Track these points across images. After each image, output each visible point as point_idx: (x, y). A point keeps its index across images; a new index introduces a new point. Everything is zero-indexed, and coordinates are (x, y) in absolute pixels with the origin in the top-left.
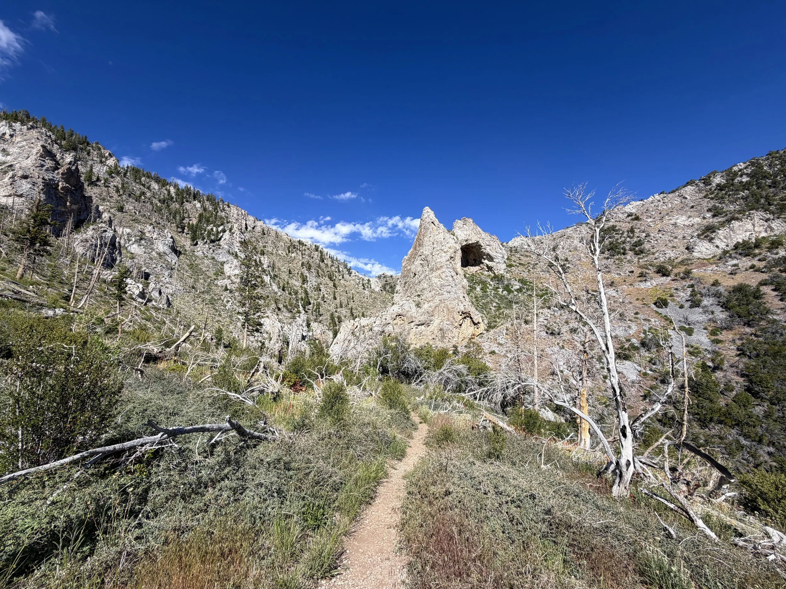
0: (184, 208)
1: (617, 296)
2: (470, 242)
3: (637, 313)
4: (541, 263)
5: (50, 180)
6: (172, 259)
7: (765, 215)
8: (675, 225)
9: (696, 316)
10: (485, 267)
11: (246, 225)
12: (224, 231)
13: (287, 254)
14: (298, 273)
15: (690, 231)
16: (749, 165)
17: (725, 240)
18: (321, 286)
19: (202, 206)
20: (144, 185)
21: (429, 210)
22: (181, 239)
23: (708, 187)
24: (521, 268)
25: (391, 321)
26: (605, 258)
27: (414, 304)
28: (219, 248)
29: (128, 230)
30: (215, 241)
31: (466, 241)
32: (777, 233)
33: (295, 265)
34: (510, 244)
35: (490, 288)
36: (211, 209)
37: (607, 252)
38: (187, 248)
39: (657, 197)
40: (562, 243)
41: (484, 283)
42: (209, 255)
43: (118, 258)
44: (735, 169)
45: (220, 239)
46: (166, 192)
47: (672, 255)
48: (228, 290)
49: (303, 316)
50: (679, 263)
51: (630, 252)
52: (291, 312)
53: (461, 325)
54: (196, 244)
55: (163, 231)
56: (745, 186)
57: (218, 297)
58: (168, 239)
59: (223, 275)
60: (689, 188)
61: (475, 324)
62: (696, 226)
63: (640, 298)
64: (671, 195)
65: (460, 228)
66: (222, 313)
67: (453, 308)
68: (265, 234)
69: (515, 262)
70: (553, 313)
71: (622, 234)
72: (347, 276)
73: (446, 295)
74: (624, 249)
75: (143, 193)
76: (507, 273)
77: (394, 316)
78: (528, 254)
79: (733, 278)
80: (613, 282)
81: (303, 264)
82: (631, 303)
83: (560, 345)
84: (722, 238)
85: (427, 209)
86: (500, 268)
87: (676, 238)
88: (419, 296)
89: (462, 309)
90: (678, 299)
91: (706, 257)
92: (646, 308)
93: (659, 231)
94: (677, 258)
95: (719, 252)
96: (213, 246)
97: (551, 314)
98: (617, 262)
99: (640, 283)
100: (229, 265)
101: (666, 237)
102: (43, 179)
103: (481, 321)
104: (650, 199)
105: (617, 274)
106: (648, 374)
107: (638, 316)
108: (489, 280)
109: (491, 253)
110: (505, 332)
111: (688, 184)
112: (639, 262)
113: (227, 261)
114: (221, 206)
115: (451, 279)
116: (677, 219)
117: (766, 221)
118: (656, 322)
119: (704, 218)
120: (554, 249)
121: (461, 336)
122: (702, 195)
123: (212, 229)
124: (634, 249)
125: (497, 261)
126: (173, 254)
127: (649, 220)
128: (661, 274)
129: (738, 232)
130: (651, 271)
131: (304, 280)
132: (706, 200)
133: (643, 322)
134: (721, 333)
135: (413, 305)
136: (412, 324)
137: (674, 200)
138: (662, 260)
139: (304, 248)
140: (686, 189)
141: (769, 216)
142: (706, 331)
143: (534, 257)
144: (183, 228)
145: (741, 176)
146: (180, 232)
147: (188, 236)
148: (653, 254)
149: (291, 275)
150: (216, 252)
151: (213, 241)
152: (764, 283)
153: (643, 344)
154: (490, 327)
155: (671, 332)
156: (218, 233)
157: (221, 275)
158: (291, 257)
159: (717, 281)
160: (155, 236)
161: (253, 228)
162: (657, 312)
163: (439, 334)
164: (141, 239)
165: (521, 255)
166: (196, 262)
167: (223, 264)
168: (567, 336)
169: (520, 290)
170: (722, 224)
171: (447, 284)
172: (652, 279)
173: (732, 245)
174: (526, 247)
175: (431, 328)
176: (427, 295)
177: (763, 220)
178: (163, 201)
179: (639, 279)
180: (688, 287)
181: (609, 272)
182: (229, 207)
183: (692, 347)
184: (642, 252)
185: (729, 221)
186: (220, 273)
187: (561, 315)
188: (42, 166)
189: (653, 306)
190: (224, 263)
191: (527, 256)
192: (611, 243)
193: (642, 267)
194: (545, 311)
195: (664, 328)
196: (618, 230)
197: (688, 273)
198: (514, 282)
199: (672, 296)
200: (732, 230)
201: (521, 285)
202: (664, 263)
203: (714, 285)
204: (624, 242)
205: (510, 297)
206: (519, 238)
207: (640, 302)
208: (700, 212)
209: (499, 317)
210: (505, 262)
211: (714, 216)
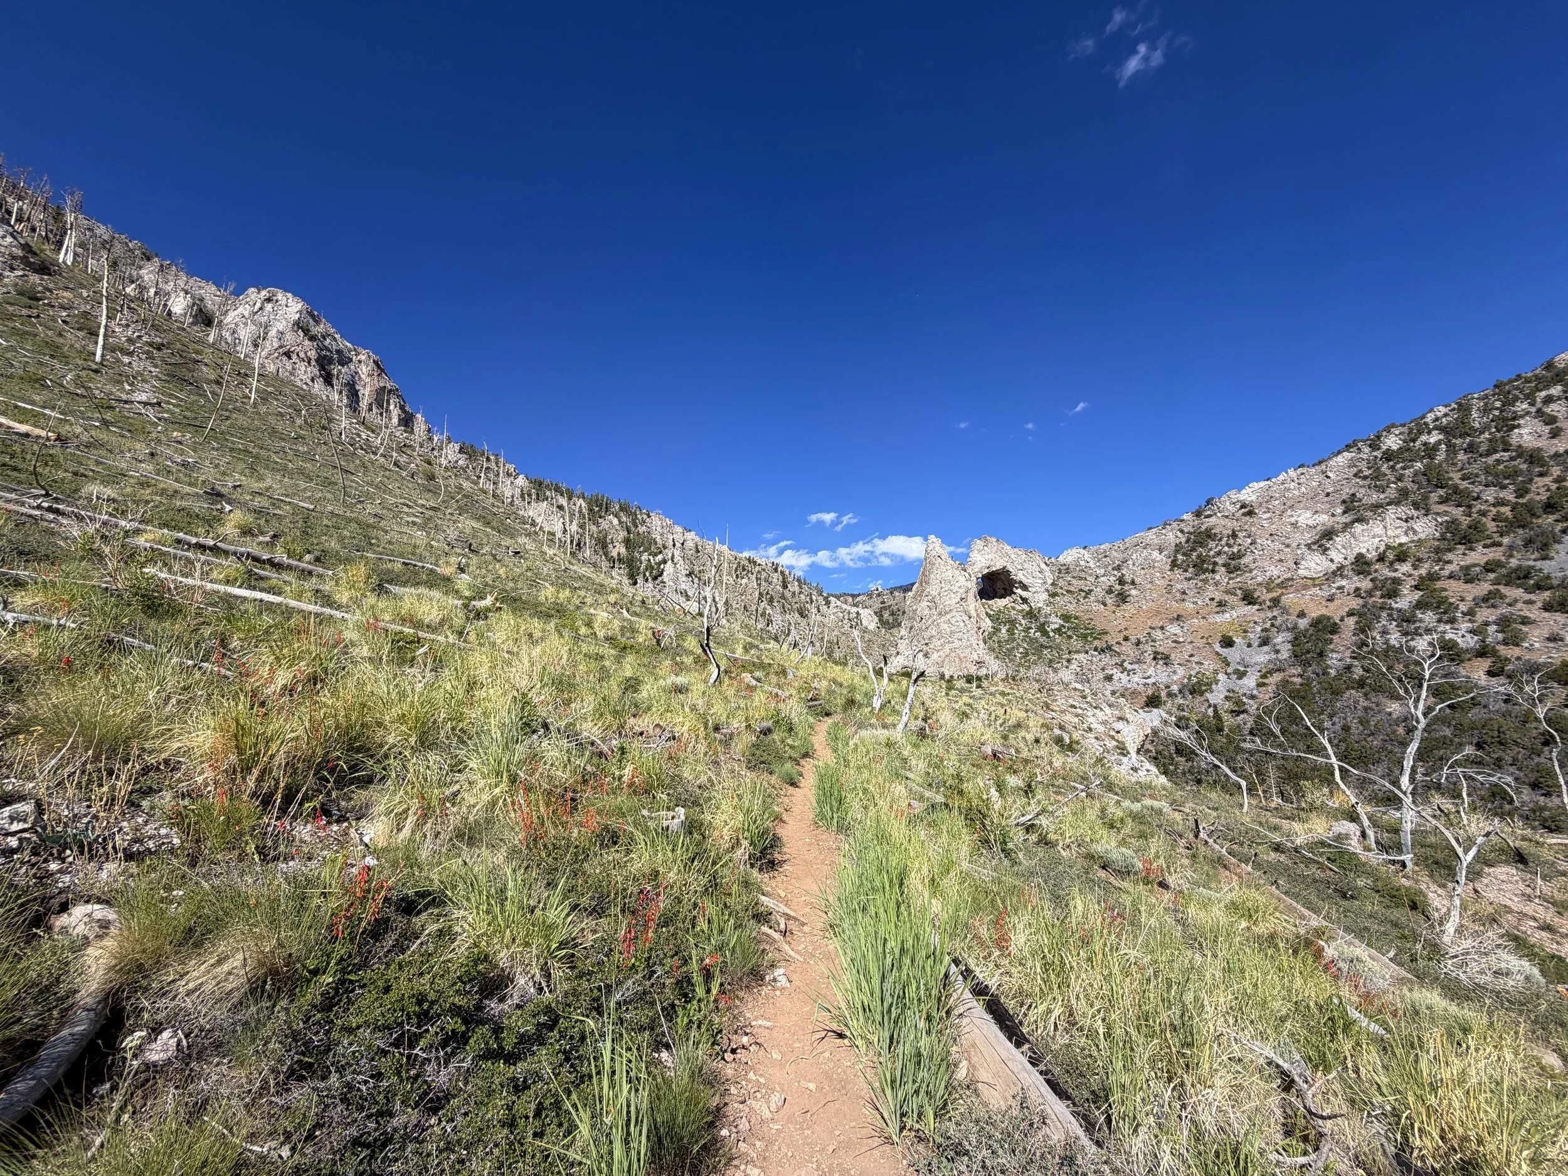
1: (1181, 634)
2: (994, 569)
3: (1192, 656)
4: (1099, 589)
7: (1408, 512)
9: (1262, 657)
10: (1019, 599)
12: (665, 562)
15: (1308, 536)
16: (1454, 409)
17: (1344, 551)
21: (935, 540)
23: (1375, 454)
24: (1068, 598)
26: (1186, 578)
27: (922, 654)
28: (665, 587)
30: (657, 576)
31: (988, 568)
32: (1423, 536)
34: (1062, 560)
35: (1020, 628)
37: (1191, 570)
39: (1292, 473)
40: (1134, 557)
41: (1012, 623)
45: (663, 573)
47: (1275, 573)
50: (1278, 585)
51: (1223, 569)
60: (1344, 458)
62: (1319, 528)
63: (1207, 635)
64: (1311, 471)
65: (979, 551)
67: (964, 658)
69: (1061, 588)
70: (1090, 658)
71: (1220, 540)
73: (957, 643)
74: (1215, 564)
76: (1047, 605)
78: (1083, 575)
79: (1326, 607)
80: (1180, 615)
81: (760, 595)
82: (1191, 642)
84: (1339, 547)
85: (933, 535)
86: (1039, 598)
87: (1288, 546)
88: (926, 645)
89: (976, 657)
90: (1252, 636)
91: (1315, 576)
92: (1207, 648)
93: (1271, 534)
94: (1278, 578)
95: (1334, 567)
96: (658, 584)
97: (1088, 660)
98: (1200, 584)
99: (1216, 616)
101: (1276, 545)
104: (1281, 477)
105: (1193, 603)
107: (1192, 659)
108: (1020, 618)
109: (1025, 581)
111: (1348, 448)
112: (1228, 583)
114: (639, 517)
115: (962, 624)
116: (1301, 515)
117: (1406, 521)
118: (1209, 665)
119: (1333, 515)
120: (1118, 568)
122: (1355, 471)
123: (649, 560)
124: (1229, 564)
125: (1034, 590)
127: (1265, 516)
128: (1245, 602)
129: (1362, 539)
130: (1235, 600)
132: (1353, 481)
133: (1194, 665)
134: (1271, 676)
137: (1312, 478)
138: (1260, 579)
139: (756, 569)
140: (1339, 457)
141: (1414, 512)
142: (1258, 674)
143: (1092, 579)
145: (1429, 433)
148: (1251, 571)
151: (654, 577)
152: (1350, 614)
153: (1180, 691)
155: (1221, 677)
156: (657, 564)
159: (1304, 610)
162: (1217, 654)
165: (1074, 577)
169: (1058, 631)
170: (1346, 527)
171: (957, 631)
172: (1233, 608)
173: (1351, 558)
174: (1083, 563)
176: (936, 643)
177: (1401, 519)
179: (1218, 609)
180: (1270, 620)
181: (1183, 600)
183: (1234, 691)
184: (1237, 568)
185: (1353, 522)
187: (1100, 660)
189: (1217, 647)
191: (1081, 578)
192: (1199, 556)
193: (1228, 592)
194: (1081, 657)
195: (1216, 672)
196: (1215, 534)
197: (1276, 602)
198: (1053, 619)
199: (1245, 631)
200: (1353, 536)
201: (1062, 622)
202: (1260, 584)
203: (1298, 616)
204: (1219, 554)
205: (1043, 640)
206: (1074, 550)
207: (1204, 641)
208: (1332, 504)
209: (1023, 666)
210: (1047, 590)
211: (1345, 512)
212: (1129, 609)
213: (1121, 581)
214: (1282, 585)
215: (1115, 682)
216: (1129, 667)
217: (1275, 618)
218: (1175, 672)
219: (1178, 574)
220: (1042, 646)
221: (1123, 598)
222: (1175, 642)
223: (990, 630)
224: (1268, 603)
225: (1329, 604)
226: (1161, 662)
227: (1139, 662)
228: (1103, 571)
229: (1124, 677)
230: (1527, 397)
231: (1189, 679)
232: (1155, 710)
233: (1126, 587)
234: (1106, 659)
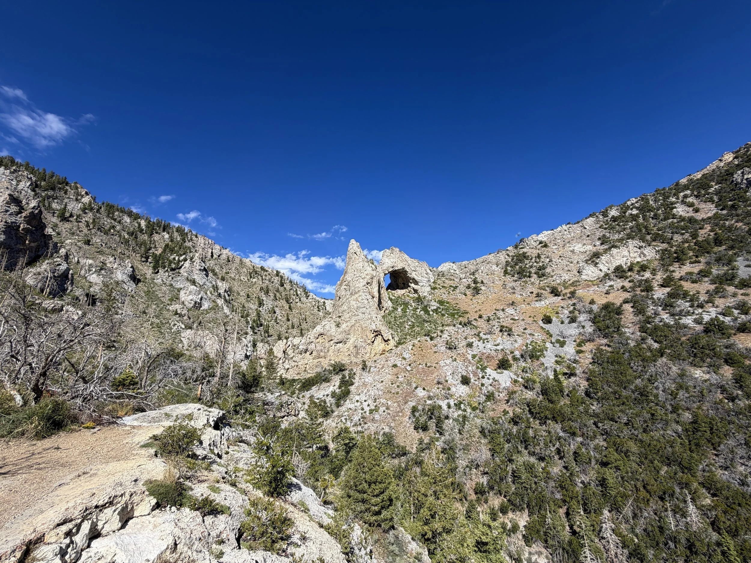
0: (152, 239)
1: (515, 314)
2: (396, 269)
3: (525, 329)
4: (462, 286)
5: (12, 223)
6: (130, 287)
7: (639, 243)
8: (573, 251)
9: (572, 331)
10: (412, 290)
11: (212, 253)
12: (185, 260)
13: (248, 280)
14: (256, 297)
15: (582, 257)
16: (640, 200)
17: (607, 265)
18: (276, 309)
19: (171, 237)
20: (115, 220)
21: (356, 242)
22: (144, 267)
23: (606, 219)
24: (443, 290)
25: (314, 340)
26: (514, 280)
27: (335, 324)
28: (179, 276)
29: (91, 261)
30: (176, 269)
31: (392, 267)
32: (649, 258)
33: (254, 290)
34: (440, 269)
35: (411, 308)
36: (179, 239)
37: (516, 276)
38: (148, 276)
39: (564, 227)
40: (482, 268)
41: (406, 305)
42: (168, 283)
43: (70, 288)
44: (629, 203)
45: (181, 267)
46: (137, 225)
47: (567, 278)
48: (178, 314)
49: (250, 338)
50: (571, 284)
51: (535, 276)
53: (373, 342)
54: (158, 272)
55: (124, 262)
56: (634, 218)
57: (167, 321)
58: (128, 268)
59: (178, 301)
60: (590, 220)
61: (386, 341)
62: (588, 253)
63: (532, 315)
64: (575, 226)
65: (386, 255)
66: (167, 335)
67: (366, 327)
68: (229, 261)
69: (439, 285)
70: (456, 330)
71: (531, 259)
72: (304, 299)
73: (361, 316)
74: (530, 272)
75: (114, 227)
76: (430, 295)
77: (317, 335)
78: (452, 278)
79: (606, 297)
80: (513, 302)
81: (262, 289)
82: (523, 320)
83: (454, 358)
84: (604, 263)
85: (353, 241)
86: (424, 290)
87: (572, 263)
88: (340, 317)
89: (374, 327)
90: (562, 316)
91: (592, 279)
92: (535, 324)
93: (560, 257)
94: (570, 280)
95: (602, 274)
96: (173, 274)
97: (455, 331)
98: (523, 284)
99: (536, 303)
100: (185, 291)
101: (565, 262)
102: (6, 222)
103: (390, 338)
104: (559, 229)
105: (520, 295)
106: (519, 381)
107: (526, 331)
108: (412, 302)
109: (416, 278)
110: (410, 348)
111: (591, 216)
112: (540, 283)
113: (184, 287)
114: (189, 236)
115: (366, 302)
116: (575, 247)
117: (639, 249)
118: (539, 337)
119: (595, 246)
120: (473, 274)
121: (373, 353)
122: (599, 225)
123: (174, 259)
124: (538, 273)
125: (421, 284)
126: (132, 282)
127: (554, 247)
128: (553, 294)
129: (617, 258)
130: (546, 293)
131: (261, 304)
132: (600, 230)
133: (528, 336)
134: (585, 345)
135: (333, 325)
136: (332, 342)
137: (576, 229)
138: (558, 282)
139: (265, 273)
140: (588, 220)
141: (642, 244)
142: (575, 343)
143: (457, 280)
144: (147, 258)
145: (632, 209)
146: (144, 262)
147: (152, 264)
148: (552, 277)
149: (249, 299)
150: (175, 279)
151: (173, 270)
152: (626, 302)
153: (522, 356)
154: (399, 343)
155: (548, 345)
156: (179, 261)
157: (175, 301)
158: (252, 282)
159: (593, 300)
160: (115, 266)
161: (219, 256)
162: (542, 328)
163: (354, 351)
164: (102, 269)
165: (447, 279)
166: (154, 289)
167: (179, 290)
168: (462, 349)
169: (436, 311)
170: (606, 251)
171: (362, 306)
172: (546, 298)
173: (612, 269)
174: (452, 271)
175: (348, 345)
176: (346, 316)
177: (636, 247)
178: (131, 234)
179: (536, 299)
180: (572, 306)
181: (514, 293)
182: (196, 237)
183: (560, 357)
184: (543, 275)
185: (610, 248)
186: (175, 298)
187: (463, 332)
188: (7, 211)
189: (541, 323)
190: (181, 289)
191: (451, 280)
192: (520, 267)
193: (541, 288)
194: (451, 328)
195: (544, 341)
196: (528, 256)
197: (573, 293)
198: (433, 303)
199: (557, 313)
200: (612, 256)
201: (438, 305)
202: (559, 284)
203: (590, 303)
204: (531, 267)
205: (425, 317)
206: (447, 264)
207: (532, 319)
208: (593, 241)
209: (410, 335)
210: (430, 285)
211: (602, 244)
212: (481, 298)
213: (475, 282)
214: (573, 284)
215: (474, 348)
216: (484, 337)
217: (574, 304)
218: (516, 341)
219: (508, 278)
220: (424, 320)
221: (477, 291)
222: (512, 319)
223: (391, 309)
224: (568, 295)
225: (607, 296)
226: (506, 334)
227: (490, 333)
228: (464, 275)
229: (480, 343)
230: (675, 195)
231: (526, 346)
232: (505, 372)
233: (478, 285)
234: (468, 331)
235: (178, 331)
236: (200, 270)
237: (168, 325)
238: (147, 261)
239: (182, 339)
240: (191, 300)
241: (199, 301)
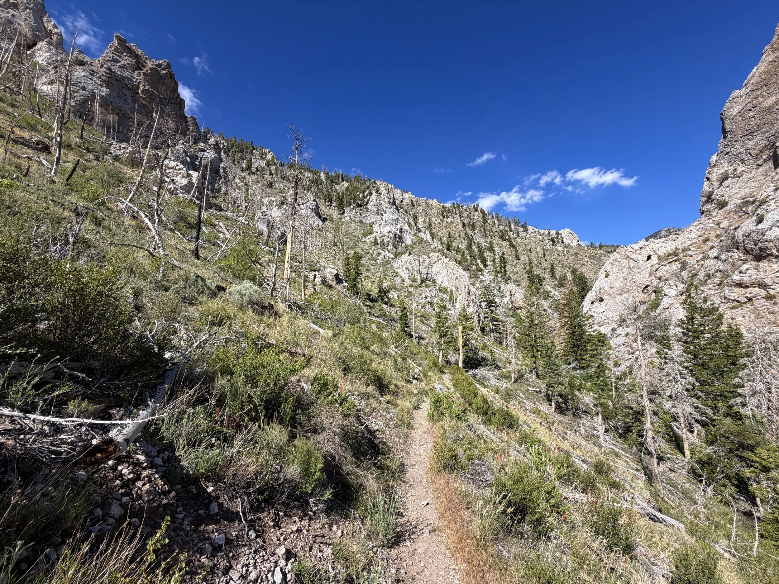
0: (333, 188)
6: (316, 222)
11: (394, 198)
12: (371, 194)
14: (460, 236)
19: (350, 184)
22: (329, 210)
30: (362, 205)
33: (454, 229)
38: (334, 216)
42: (357, 219)
45: (367, 203)
46: (317, 177)
48: (378, 244)
49: (488, 275)
52: (468, 270)
54: (344, 212)
55: (305, 195)
57: (366, 252)
58: (311, 202)
66: (372, 267)
68: (414, 205)
72: (522, 234)
81: (464, 225)
100: (379, 223)
113: (377, 221)
123: (358, 196)
126: (318, 219)
144: (331, 201)
146: (328, 205)
150: (363, 215)
151: (360, 206)
156: (364, 197)
161: (402, 201)
164: (283, 203)
166: (343, 226)
167: (371, 225)
182: (375, 183)
186: (369, 233)
190: (373, 223)
235: (386, 262)
236: (389, 202)
237: (369, 256)
238: (331, 206)
239: (396, 270)
240: (389, 232)
241: (398, 233)
